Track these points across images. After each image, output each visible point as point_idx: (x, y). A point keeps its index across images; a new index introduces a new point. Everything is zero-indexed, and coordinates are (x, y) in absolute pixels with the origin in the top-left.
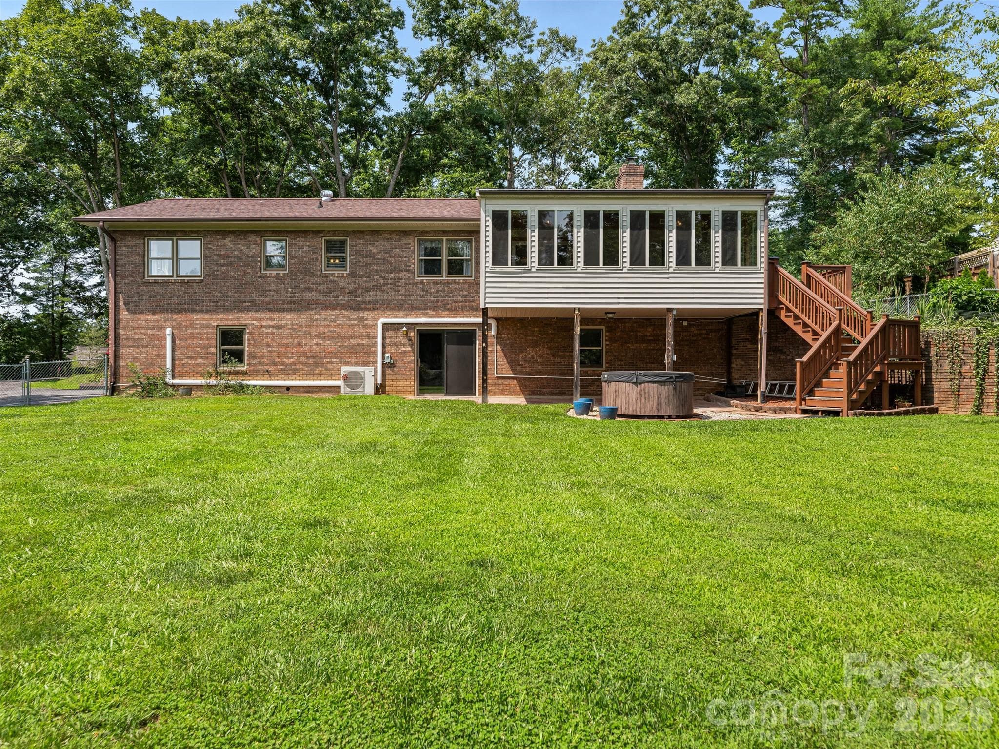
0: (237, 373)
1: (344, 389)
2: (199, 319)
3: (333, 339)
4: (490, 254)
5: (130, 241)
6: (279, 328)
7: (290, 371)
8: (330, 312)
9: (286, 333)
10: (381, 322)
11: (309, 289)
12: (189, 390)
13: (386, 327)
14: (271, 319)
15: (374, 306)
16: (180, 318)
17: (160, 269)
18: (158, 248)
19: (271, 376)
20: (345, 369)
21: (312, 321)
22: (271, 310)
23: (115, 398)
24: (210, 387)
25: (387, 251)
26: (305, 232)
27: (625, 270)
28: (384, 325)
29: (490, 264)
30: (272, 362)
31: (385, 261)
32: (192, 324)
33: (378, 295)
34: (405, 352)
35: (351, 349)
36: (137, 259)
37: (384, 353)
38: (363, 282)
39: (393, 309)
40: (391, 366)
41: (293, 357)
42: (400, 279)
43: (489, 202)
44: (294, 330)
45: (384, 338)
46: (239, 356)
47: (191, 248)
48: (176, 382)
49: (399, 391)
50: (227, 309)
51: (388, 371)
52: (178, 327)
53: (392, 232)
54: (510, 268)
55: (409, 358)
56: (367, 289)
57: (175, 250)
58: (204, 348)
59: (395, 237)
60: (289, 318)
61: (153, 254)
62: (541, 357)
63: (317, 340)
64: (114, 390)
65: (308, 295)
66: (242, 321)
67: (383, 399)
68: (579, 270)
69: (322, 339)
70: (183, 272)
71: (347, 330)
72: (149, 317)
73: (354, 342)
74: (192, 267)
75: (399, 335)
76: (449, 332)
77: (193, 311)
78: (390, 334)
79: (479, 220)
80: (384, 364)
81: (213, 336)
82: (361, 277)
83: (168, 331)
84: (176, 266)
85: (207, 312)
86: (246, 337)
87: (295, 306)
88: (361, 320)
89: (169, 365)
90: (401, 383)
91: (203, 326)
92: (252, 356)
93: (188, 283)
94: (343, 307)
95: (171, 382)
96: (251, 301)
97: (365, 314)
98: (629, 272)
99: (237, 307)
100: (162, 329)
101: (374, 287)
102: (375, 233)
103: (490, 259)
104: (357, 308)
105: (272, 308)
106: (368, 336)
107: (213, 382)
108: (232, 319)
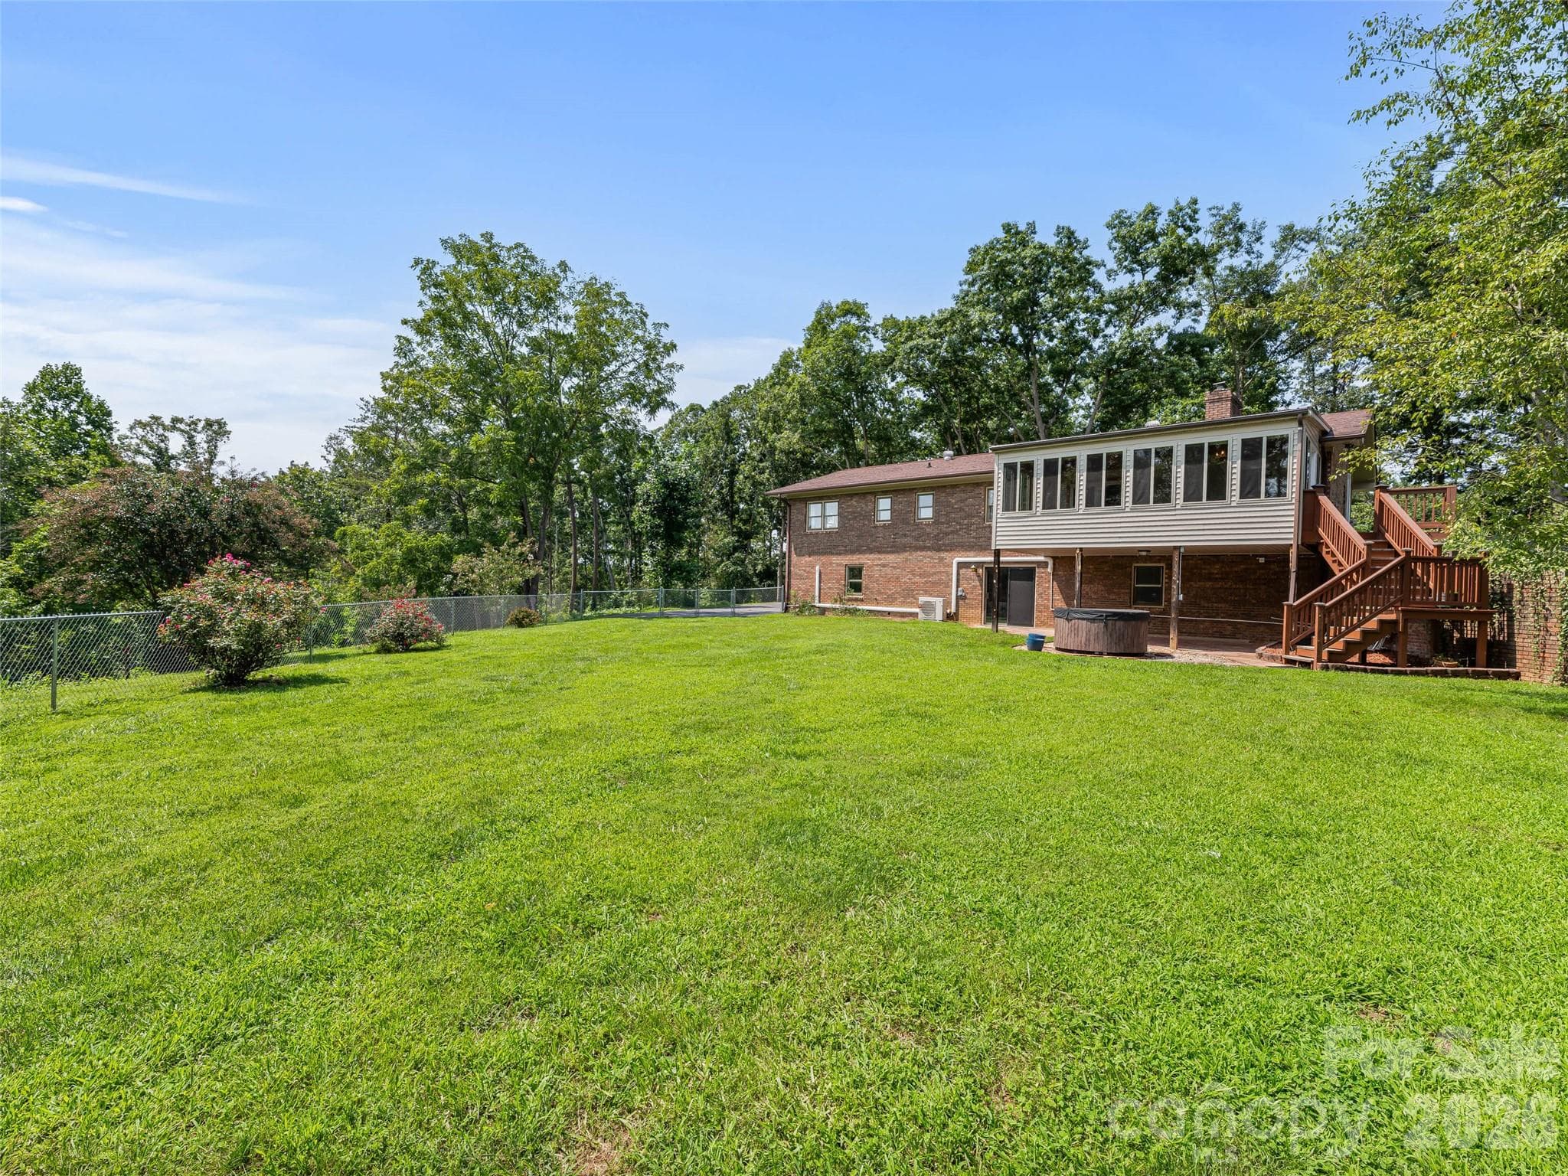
0: (856, 600)
1: (921, 616)
2: (835, 559)
3: (920, 575)
4: (1000, 502)
5: (798, 505)
6: (884, 566)
7: (891, 600)
8: (919, 553)
9: (889, 570)
10: (956, 560)
11: (905, 535)
12: (823, 611)
13: (961, 565)
14: (880, 559)
15: (952, 548)
16: (824, 559)
17: (815, 524)
18: (814, 509)
19: (878, 604)
20: (922, 599)
21: (907, 560)
22: (879, 552)
23: (787, 615)
24: (834, 609)
25: (962, 501)
26: (904, 490)
27: (1127, 509)
28: (959, 563)
29: (1000, 511)
30: (880, 592)
31: (961, 509)
32: (831, 564)
33: (955, 539)
34: (975, 587)
35: (934, 583)
36: (801, 518)
37: (958, 587)
38: (943, 527)
39: (966, 550)
40: (964, 598)
41: (893, 588)
42: (972, 524)
43: (1002, 456)
44: (894, 568)
45: (958, 574)
46: (857, 588)
47: (832, 508)
48: (821, 605)
49: (969, 620)
50: (853, 552)
51: (961, 602)
52: (823, 565)
53: (967, 485)
54: (1017, 513)
55: (977, 590)
56: (947, 534)
57: (823, 509)
58: (838, 581)
59: (969, 489)
60: (891, 558)
61: (812, 514)
62: (1095, 593)
63: (910, 576)
64: (786, 610)
65: (905, 540)
66: (862, 561)
67: (950, 626)
68: (1081, 512)
69: (913, 575)
70: (828, 526)
71: (932, 567)
72: (807, 559)
73: (935, 578)
74: (833, 523)
75: (969, 573)
76: (1012, 569)
77: (832, 554)
78: (962, 571)
79: (993, 472)
80: (958, 598)
81: (842, 570)
82: (942, 523)
83: (817, 568)
84: (824, 523)
85: (840, 554)
86: (864, 572)
87: (896, 549)
88: (941, 559)
89: (817, 594)
90: (971, 613)
91: (838, 565)
92: (867, 588)
93: (829, 534)
94: (928, 549)
95: (817, 605)
96: (868, 546)
97: (943, 555)
98: (1132, 511)
99: (858, 550)
100: (814, 567)
101: (952, 532)
102: (954, 486)
103: (1000, 507)
104: (939, 550)
105: (879, 550)
106: (947, 573)
107: (837, 606)
108: (855, 560)
